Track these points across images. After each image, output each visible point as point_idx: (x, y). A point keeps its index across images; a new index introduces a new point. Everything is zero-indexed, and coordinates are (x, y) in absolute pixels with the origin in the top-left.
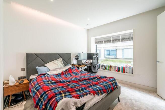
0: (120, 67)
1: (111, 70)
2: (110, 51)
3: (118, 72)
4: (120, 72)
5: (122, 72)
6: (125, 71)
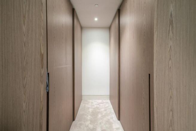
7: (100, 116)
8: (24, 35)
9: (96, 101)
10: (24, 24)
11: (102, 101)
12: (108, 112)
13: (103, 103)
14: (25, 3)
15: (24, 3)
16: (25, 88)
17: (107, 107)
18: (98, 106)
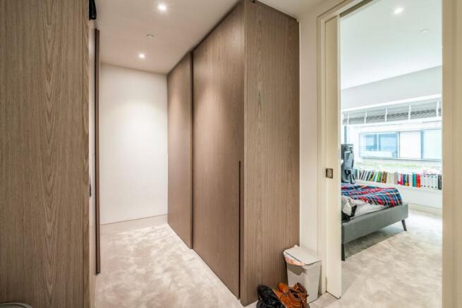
0: (408, 176)
1: (385, 182)
2: (375, 136)
3: (404, 185)
4: (408, 185)
5: (413, 186)
6: (422, 183)
7: (154, 252)
8: (49, 99)
9: (138, 230)
10: (49, 79)
11: (153, 228)
12: (170, 243)
13: (155, 232)
14: (51, 43)
15: (49, 42)
16: (49, 195)
17: (166, 235)
18: (146, 238)
